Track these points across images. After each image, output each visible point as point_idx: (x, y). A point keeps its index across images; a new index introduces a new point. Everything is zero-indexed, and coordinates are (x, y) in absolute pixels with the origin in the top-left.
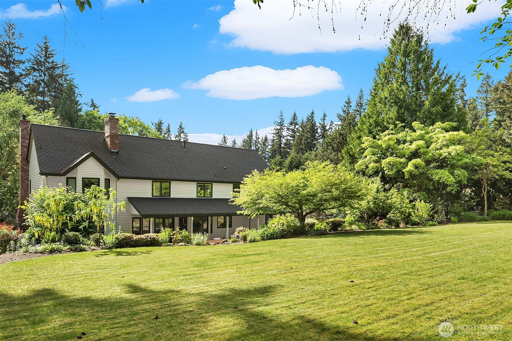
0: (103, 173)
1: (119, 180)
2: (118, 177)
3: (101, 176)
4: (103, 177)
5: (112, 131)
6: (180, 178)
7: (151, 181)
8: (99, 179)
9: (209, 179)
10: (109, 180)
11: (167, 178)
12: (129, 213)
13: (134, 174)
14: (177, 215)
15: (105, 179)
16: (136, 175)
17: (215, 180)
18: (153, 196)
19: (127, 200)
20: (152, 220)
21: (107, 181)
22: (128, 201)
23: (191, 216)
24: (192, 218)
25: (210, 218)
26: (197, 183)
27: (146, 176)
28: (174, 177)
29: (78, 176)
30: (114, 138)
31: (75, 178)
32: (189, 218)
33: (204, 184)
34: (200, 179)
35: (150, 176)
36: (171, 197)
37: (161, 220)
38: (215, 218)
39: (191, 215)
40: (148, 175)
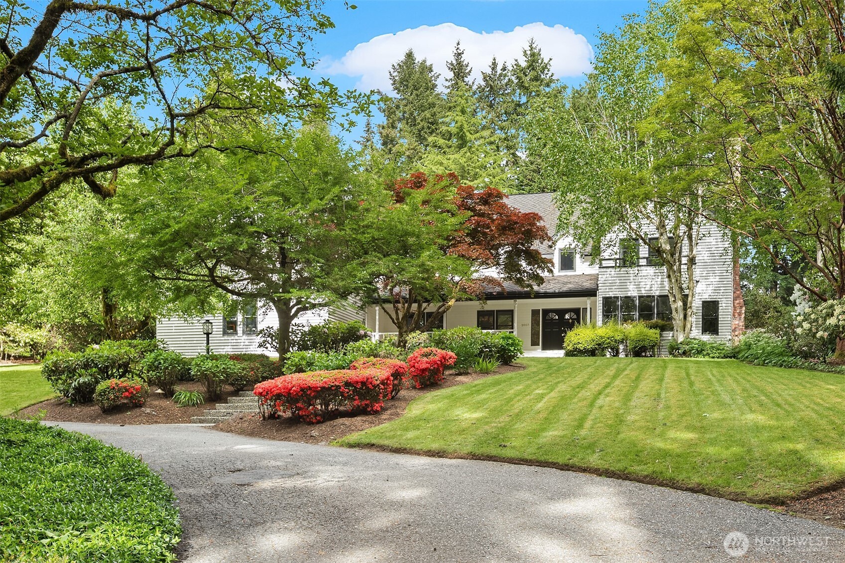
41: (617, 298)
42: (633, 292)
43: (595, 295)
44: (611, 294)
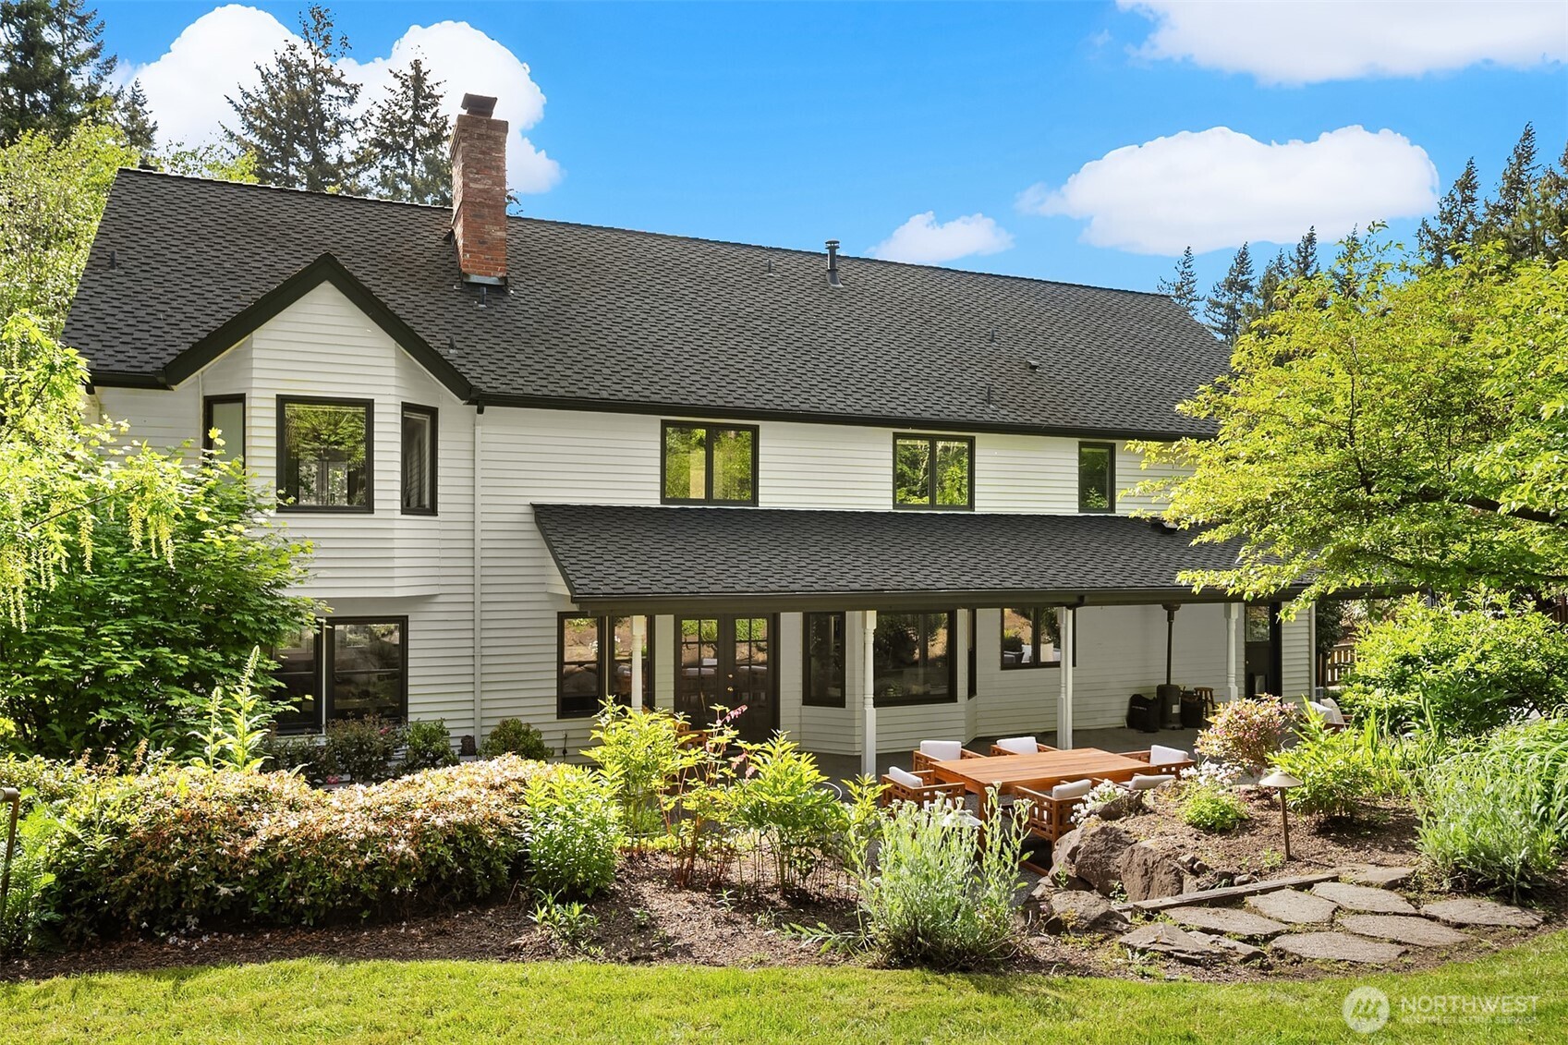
0: (393, 372)
1: (480, 411)
2: (479, 399)
3: (382, 390)
4: (393, 391)
5: (475, 181)
6: (805, 407)
7: (655, 421)
8: (368, 405)
9: (954, 411)
10: (433, 413)
11: (739, 403)
12: (543, 589)
13: (563, 383)
14: (791, 603)
15: (406, 407)
16: (573, 388)
17: (987, 418)
18: (663, 500)
19: (531, 518)
20: (665, 623)
21: (415, 416)
22: (534, 527)
23: (865, 608)
24: (872, 616)
25: (962, 616)
26: (896, 436)
27: (626, 392)
28: (778, 401)
29: (255, 384)
30: (482, 217)
31: (240, 398)
32: (853, 617)
33: (933, 440)
34: (910, 414)
35: (647, 393)
36: (762, 506)
37: (711, 626)
38: (987, 617)
39: (862, 601)
40: (636, 388)
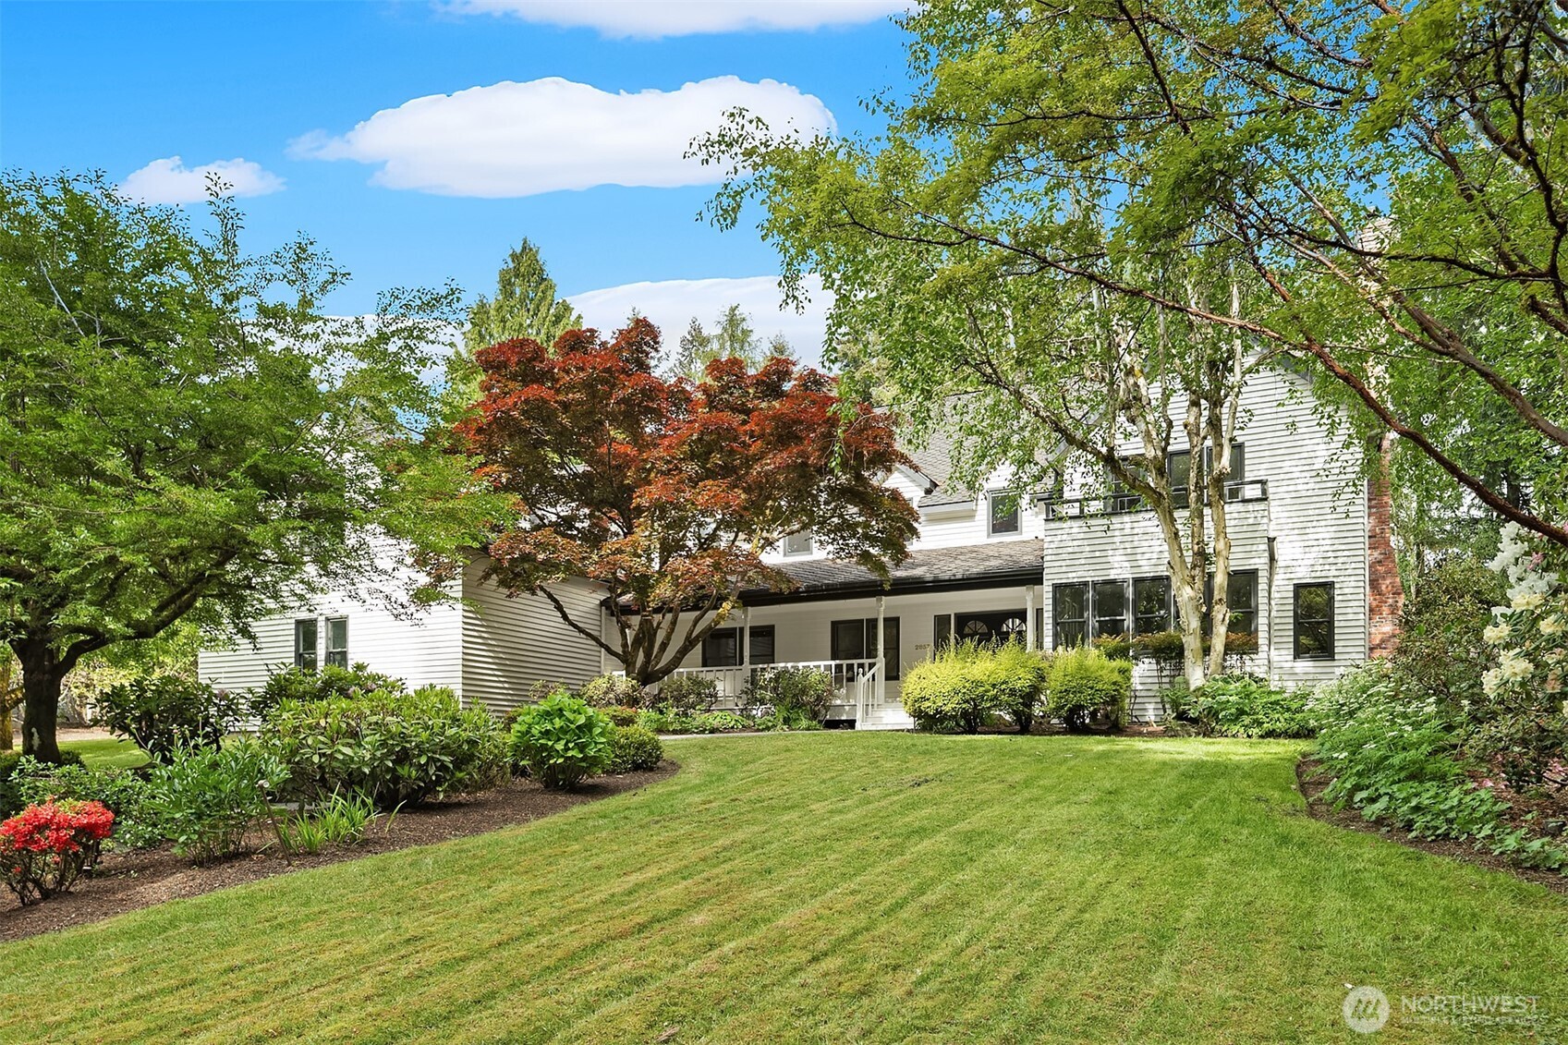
41: (1086, 584)
42: (1120, 569)
43: (1039, 581)
44: (1073, 577)
